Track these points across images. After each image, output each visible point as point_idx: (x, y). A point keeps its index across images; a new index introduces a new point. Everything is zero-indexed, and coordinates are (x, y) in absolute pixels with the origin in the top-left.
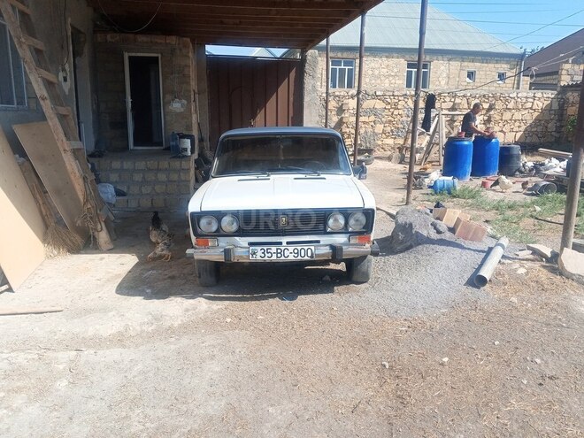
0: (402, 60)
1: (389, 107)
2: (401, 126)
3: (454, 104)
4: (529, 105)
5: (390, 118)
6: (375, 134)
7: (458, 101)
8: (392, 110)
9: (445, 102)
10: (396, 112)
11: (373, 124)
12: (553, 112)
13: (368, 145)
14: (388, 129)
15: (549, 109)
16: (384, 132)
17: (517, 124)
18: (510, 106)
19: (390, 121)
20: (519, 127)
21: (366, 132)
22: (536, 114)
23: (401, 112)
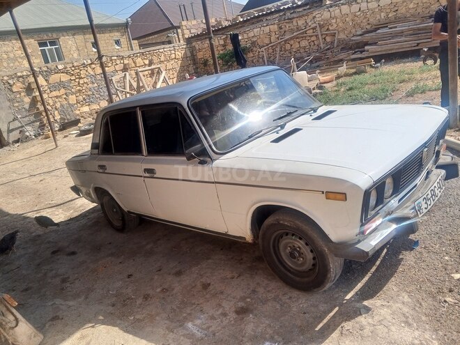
0: (32, 40)
1: (73, 78)
2: (90, 93)
3: (125, 65)
4: (173, 56)
5: (78, 88)
6: (71, 105)
7: (126, 62)
8: (77, 80)
9: (117, 64)
10: (81, 82)
11: (65, 96)
12: (188, 59)
13: (68, 117)
14: (81, 98)
15: (185, 57)
16: (78, 102)
17: (171, 72)
18: (162, 59)
19: (79, 91)
20: (173, 74)
21: (62, 106)
22: (180, 62)
23: (85, 80)
